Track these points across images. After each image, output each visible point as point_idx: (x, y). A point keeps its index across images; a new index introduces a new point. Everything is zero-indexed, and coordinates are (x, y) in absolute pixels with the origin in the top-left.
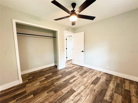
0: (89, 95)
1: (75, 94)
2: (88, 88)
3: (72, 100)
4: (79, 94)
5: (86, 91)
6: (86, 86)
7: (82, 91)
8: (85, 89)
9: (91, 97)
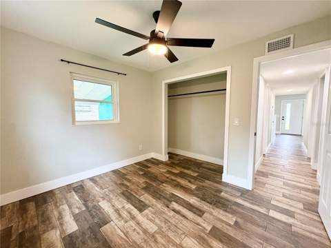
0: (124, 237)
1: (135, 212)
2: (145, 241)
3: (123, 207)
4: (133, 218)
5: (138, 233)
6: (153, 236)
7: (138, 224)
8: (145, 232)
9: (118, 239)
